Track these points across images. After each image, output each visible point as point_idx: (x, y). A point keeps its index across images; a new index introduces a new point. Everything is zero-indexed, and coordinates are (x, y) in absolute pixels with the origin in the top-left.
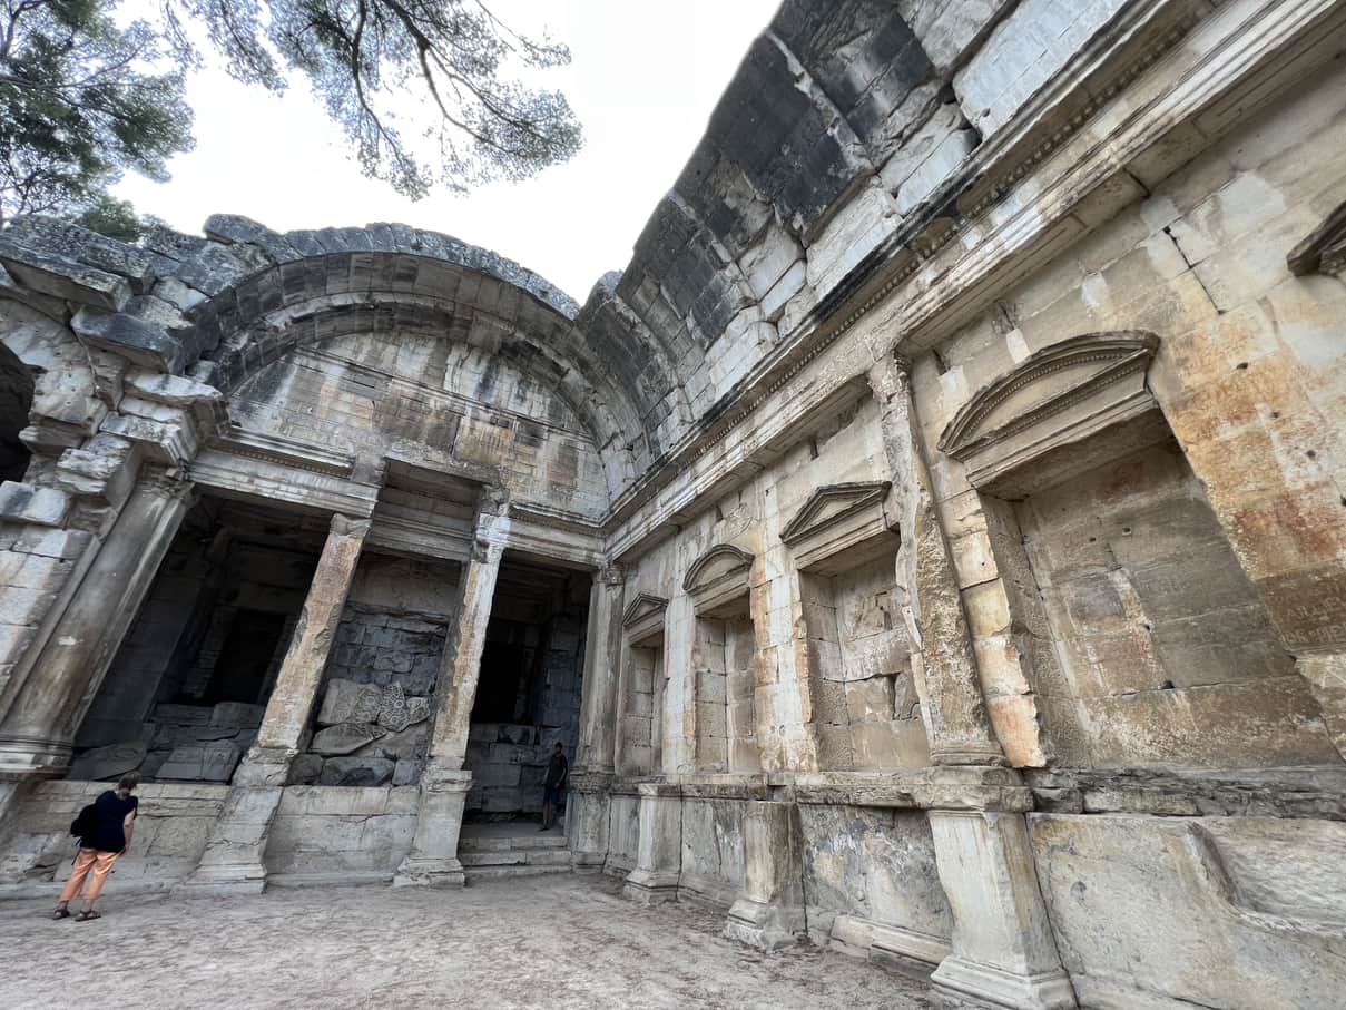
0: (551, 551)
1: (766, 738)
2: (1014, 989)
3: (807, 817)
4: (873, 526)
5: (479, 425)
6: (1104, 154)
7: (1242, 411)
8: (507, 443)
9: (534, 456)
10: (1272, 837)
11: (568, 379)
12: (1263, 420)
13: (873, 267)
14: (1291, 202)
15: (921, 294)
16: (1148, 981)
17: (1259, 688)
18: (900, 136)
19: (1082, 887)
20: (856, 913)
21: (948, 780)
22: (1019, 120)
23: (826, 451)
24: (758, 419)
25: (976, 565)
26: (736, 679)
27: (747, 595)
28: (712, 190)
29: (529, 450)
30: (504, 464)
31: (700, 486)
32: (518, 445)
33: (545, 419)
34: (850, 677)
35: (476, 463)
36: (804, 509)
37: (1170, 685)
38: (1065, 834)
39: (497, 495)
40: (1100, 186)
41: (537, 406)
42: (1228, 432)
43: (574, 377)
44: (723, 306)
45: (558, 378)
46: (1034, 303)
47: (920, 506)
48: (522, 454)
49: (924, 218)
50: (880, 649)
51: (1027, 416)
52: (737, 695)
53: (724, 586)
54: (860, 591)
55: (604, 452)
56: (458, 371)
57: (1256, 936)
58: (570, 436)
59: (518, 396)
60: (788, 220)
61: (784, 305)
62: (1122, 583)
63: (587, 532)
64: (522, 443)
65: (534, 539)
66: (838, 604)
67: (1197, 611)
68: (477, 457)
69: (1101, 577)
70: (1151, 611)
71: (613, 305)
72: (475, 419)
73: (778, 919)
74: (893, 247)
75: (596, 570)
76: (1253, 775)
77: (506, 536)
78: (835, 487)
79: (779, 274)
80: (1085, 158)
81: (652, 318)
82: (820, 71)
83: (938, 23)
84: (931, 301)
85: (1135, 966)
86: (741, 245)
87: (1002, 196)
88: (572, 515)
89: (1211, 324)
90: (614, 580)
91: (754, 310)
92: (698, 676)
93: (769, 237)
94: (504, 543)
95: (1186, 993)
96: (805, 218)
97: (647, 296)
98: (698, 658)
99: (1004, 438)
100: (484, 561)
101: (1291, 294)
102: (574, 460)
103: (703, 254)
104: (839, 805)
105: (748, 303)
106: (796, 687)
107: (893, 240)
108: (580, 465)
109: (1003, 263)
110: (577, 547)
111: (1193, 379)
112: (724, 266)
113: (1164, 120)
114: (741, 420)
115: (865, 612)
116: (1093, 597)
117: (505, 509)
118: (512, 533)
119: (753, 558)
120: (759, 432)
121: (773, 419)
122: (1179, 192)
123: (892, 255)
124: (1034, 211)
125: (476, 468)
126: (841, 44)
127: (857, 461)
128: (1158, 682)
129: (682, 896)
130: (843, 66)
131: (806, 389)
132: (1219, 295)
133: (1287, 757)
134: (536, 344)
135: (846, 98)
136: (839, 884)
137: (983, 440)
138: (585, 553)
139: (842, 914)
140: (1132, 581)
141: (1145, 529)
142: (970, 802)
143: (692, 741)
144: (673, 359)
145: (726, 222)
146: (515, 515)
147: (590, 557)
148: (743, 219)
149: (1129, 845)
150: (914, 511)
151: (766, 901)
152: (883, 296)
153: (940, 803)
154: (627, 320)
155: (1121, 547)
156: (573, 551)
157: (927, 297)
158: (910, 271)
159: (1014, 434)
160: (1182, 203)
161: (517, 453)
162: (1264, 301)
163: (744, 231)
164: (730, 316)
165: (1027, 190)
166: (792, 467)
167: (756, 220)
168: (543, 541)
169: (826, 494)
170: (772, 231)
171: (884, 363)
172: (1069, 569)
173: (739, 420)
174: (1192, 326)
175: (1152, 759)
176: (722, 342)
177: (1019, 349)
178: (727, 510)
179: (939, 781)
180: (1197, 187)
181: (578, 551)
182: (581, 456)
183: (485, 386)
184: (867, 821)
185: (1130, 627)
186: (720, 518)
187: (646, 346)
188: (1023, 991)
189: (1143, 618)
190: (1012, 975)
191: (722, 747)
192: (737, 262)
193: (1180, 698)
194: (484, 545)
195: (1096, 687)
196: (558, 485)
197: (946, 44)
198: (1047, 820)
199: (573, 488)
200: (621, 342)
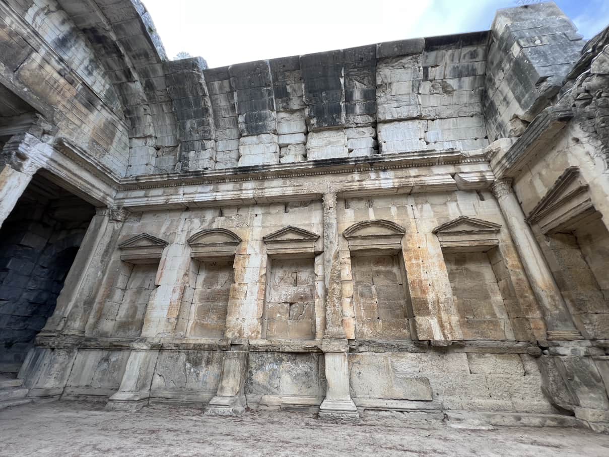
0: (79, 184)
1: (232, 323)
2: (348, 405)
3: (252, 357)
4: (308, 249)
5: (48, 68)
6: (411, 179)
7: (417, 258)
8: (68, 95)
9: (86, 116)
10: (400, 357)
11: (132, 85)
12: (420, 261)
13: (343, 162)
14: (434, 216)
15: (353, 181)
16: (372, 396)
17: (396, 321)
18: (357, 124)
19: (360, 373)
20: (273, 393)
21: (336, 343)
22: (399, 155)
23: (293, 212)
24: (266, 184)
25: (345, 275)
26: (202, 292)
27: (233, 257)
28: (284, 77)
29: (84, 110)
30: (60, 107)
31: (219, 196)
32: (76, 101)
33: (102, 95)
34: (273, 301)
35: (36, 93)
36: (280, 231)
37: (378, 318)
38: (358, 359)
39: (48, 127)
40: (407, 187)
41: (99, 84)
42: (414, 261)
43: (137, 87)
44: (264, 125)
45: (124, 79)
46: (379, 203)
47: (336, 250)
48: (77, 109)
49: (365, 160)
50: (290, 292)
51: (372, 236)
52: (200, 300)
53: (218, 248)
54: (286, 269)
55: (135, 141)
56: (42, 15)
57: (399, 380)
58: (115, 118)
59: (86, 68)
60: (310, 117)
61: (289, 144)
62: (373, 288)
63: (110, 182)
64: (80, 102)
65: (70, 171)
66: (274, 271)
67: (388, 300)
68: (39, 88)
69: (369, 286)
70: (379, 298)
71: (199, 77)
72: (45, 60)
73: (239, 401)
74: (352, 161)
75: (105, 207)
76: (391, 342)
77: (46, 159)
78: (298, 229)
79: (293, 132)
80: (407, 177)
81: (217, 99)
82: (347, 81)
83: (384, 105)
84: (356, 186)
85: (370, 392)
86: (283, 107)
87: (384, 170)
88: (104, 168)
89: (416, 234)
90: (119, 218)
91: (275, 137)
92: (185, 287)
93: (295, 114)
94: (43, 163)
95: (382, 397)
96: (317, 122)
97: (221, 88)
98: (187, 278)
99: (363, 239)
100: (18, 168)
101: (430, 236)
102: (113, 134)
103: (267, 98)
104: (273, 352)
105: (275, 132)
106: (256, 302)
107: (353, 159)
108: (116, 139)
109: (379, 189)
110: (98, 189)
111: (410, 246)
112: (273, 110)
113: (423, 182)
114: (258, 179)
115: (286, 277)
116: (366, 291)
117: (51, 140)
118: (52, 160)
119: (241, 241)
120: (266, 190)
121: (275, 188)
122: (416, 198)
123: (351, 163)
124: (391, 181)
125: (35, 97)
126: (357, 80)
127: (307, 222)
128: (376, 317)
129: (153, 402)
130: (353, 87)
131: (297, 186)
132: (419, 228)
133: (398, 338)
134: (122, 49)
135: (349, 97)
136: (265, 383)
137: (357, 237)
138: (102, 194)
139: (265, 394)
140: (376, 289)
141: (382, 276)
142: (343, 350)
143: (173, 320)
144: (217, 126)
145: (282, 94)
146: (60, 147)
147: (104, 198)
148: (290, 99)
149: (375, 361)
150: (334, 252)
151: (234, 395)
152: (340, 173)
153: (332, 351)
154: (203, 90)
155: (376, 279)
156: (94, 190)
157: (355, 184)
158: (351, 171)
159: (366, 239)
160: (417, 202)
161: (74, 106)
162: (426, 235)
163: (287, 104)
164: (265, 132)
165: (390, 174)
166: (273, 210)
167: (295, 104)
168: (76, 175)
169: (292, 230)
170: (298, 114)
171: (332, 195)
172: (361, 282)
173: (256, 178)
174: (412, 232)
175: (371, 337)
176: (254, 138)
177: (372, 216)
178: (226, 212)
179: (332, 343)
180: (420, 200)
181: (98, 192)
182: (118, 134)
183: (63, 43)
184: (284, 358)
185: (373, 302)
186: (221, 215)
187: (207, 110)
188: (351, 405)
189: (376, 300)
190: (346, 401)
191: (186, 324)
192: (277, 112)
193: (380, 322)
194: (23, 157)
195: (361, 317)
196: (97, 144)
197: (384, 113)
198: (354, 355)
199: (107, 151)
200: (191, 97)
